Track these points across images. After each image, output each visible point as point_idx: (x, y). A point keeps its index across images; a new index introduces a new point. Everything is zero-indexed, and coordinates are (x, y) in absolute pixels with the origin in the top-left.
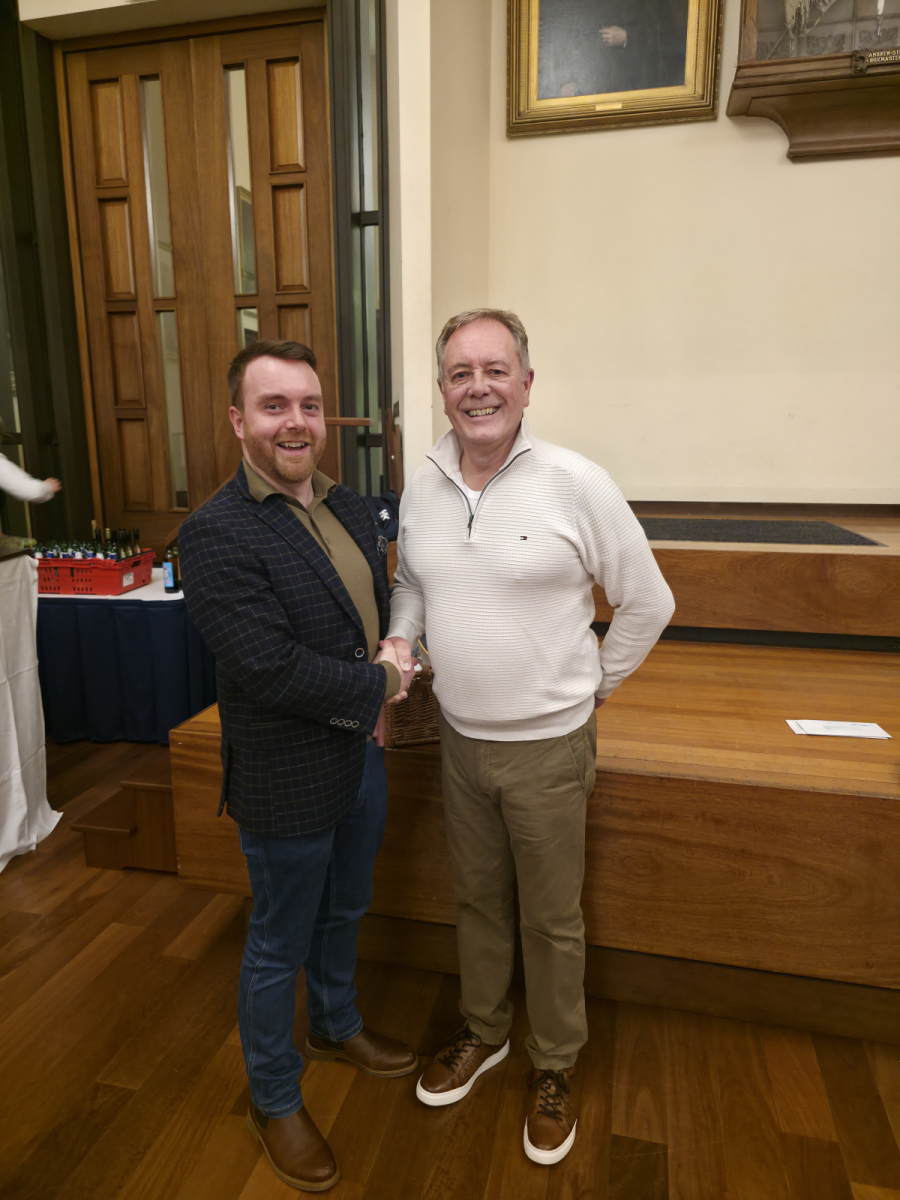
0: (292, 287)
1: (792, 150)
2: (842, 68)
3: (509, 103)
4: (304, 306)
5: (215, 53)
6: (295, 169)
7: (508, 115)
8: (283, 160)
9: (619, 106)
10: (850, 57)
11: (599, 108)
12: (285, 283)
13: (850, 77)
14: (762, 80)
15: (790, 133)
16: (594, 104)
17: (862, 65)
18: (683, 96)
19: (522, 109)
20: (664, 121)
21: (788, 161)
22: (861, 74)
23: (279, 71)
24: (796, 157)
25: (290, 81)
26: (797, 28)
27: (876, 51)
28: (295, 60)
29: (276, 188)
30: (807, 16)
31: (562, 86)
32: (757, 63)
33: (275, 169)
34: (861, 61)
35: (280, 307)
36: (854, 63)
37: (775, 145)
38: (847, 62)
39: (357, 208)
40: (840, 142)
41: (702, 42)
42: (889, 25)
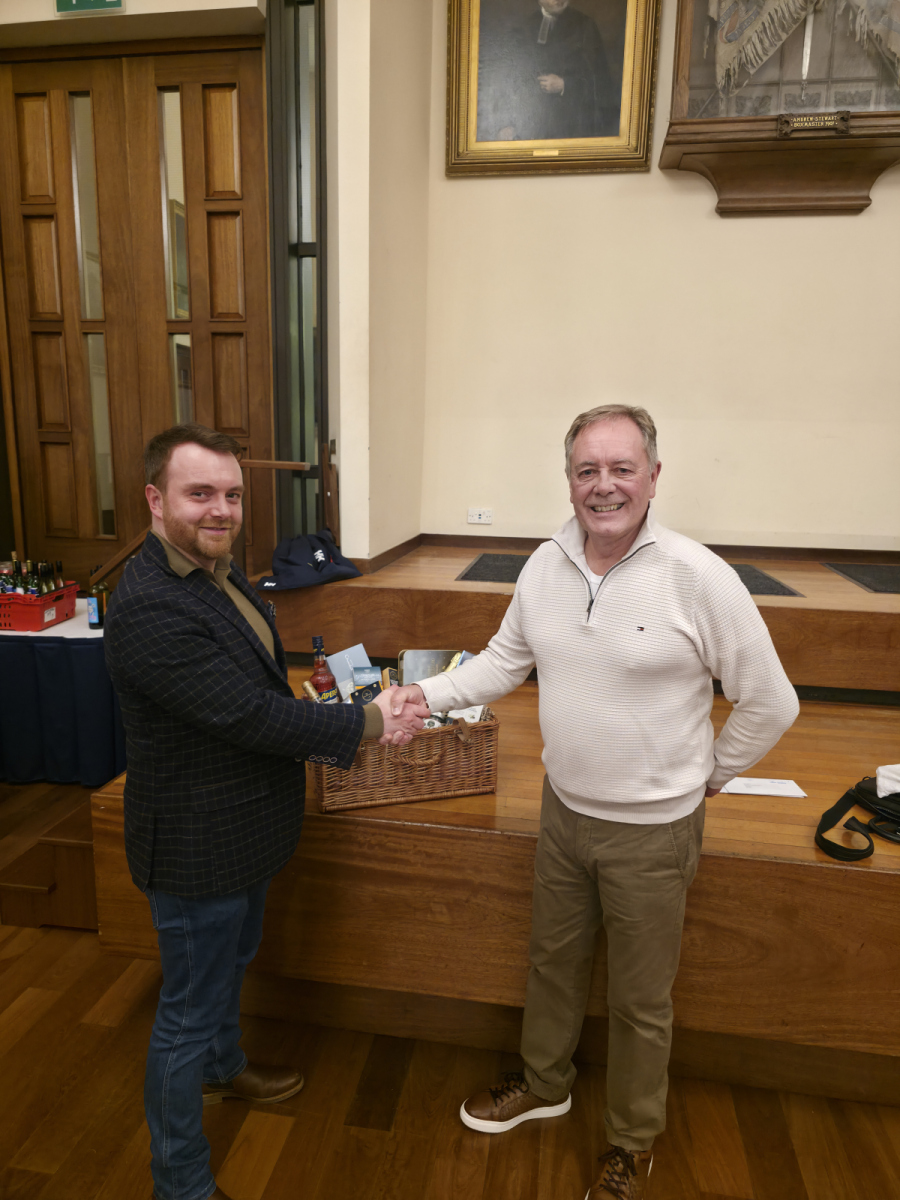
0: (227, 315)
1: (721, 205)
2: (768, 131)
3: (448, 143)
4: (240, 335)
5: (148, 73)
6: (231, 196)
7: (447, 155)
8: (218, 186)
9: (555, 153)
10: (776, 120)
11: (536, 153)
12: (220, 310)
13: (775, 139)
14: (693, 138)
15: (719, 189)
16: (532, 149)
17: (787, 129)
18: (617, 147)
19: (461, 151)
20: (599, 170)
21: (717, 216)
22: (785, 137)
23: (215, 97)
24: (724, 212)
25: (227, 107)
26: (726, 89)
27: (800, 116)
28: (232, 86)
29: (211, 214)
30: (736, 76)
31: (500, 130)
32: (689, 121)
33: (210, 195)
34: (786, 125)
35: (214, 334)
36: (779, 126)
37: (704, 199)
38: (772, 125)
39: (294, 239)
40: (765, 200)
41: (636, 95)
42: (812, 89)
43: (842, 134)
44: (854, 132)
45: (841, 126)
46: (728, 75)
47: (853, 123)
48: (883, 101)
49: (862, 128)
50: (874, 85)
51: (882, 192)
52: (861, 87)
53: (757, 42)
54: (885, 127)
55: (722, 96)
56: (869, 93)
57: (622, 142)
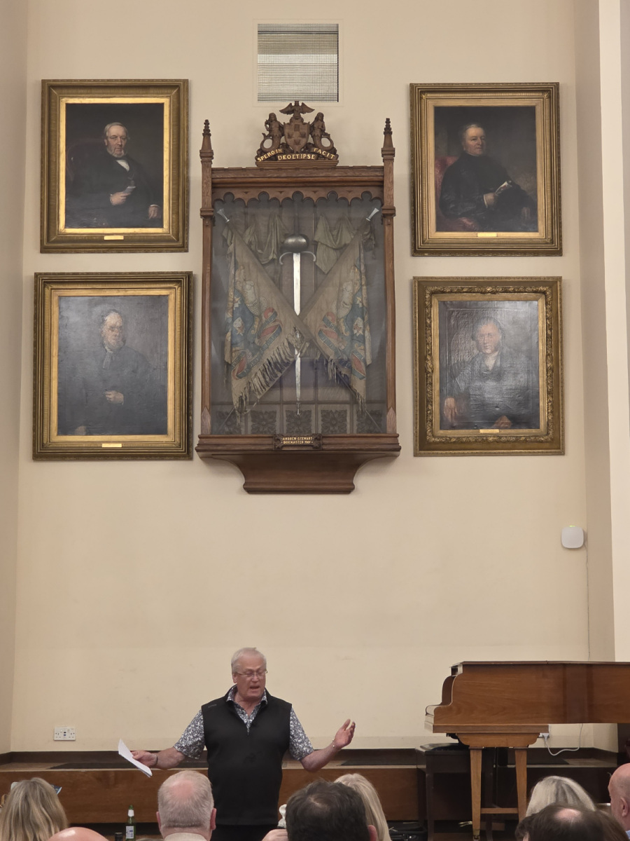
1: (245, 486)
2: (268, 445)
3: (35, 437)
7: (34, 445)
9: (120, 445)
10: (272, 437)
11: (104, 445)
13: (272, 450)
15: (245, 474)
16: (100, 443)
17: (280, 445)
18: (166, 443)
19: (45, 442)
20: (152, 459)
21: (246, 493)
22: (278, 450)
24: (250, 489)
26: (241, 408)
27: (287, 437)
30: (247, 401)
31: (76, 427)
32: (211, 436)
34: (278, 442)
36: (274, 442)
37: (235, 481)
38: (270, 441)
41: (178, 408)
42: (305, 408)
43: (318, 448)
44: (324, 447)
45: (315, 444)
46: (241, 400)
47: (325, 441)
48: (355, 417)
49: (330, 445)
50: (347, 407)
51: (363, 480)
52: (339, 407)
53: (261, 376)
54: (347, 444)
55: (238, 414)
56: (346, 411)
57: (169, 438)
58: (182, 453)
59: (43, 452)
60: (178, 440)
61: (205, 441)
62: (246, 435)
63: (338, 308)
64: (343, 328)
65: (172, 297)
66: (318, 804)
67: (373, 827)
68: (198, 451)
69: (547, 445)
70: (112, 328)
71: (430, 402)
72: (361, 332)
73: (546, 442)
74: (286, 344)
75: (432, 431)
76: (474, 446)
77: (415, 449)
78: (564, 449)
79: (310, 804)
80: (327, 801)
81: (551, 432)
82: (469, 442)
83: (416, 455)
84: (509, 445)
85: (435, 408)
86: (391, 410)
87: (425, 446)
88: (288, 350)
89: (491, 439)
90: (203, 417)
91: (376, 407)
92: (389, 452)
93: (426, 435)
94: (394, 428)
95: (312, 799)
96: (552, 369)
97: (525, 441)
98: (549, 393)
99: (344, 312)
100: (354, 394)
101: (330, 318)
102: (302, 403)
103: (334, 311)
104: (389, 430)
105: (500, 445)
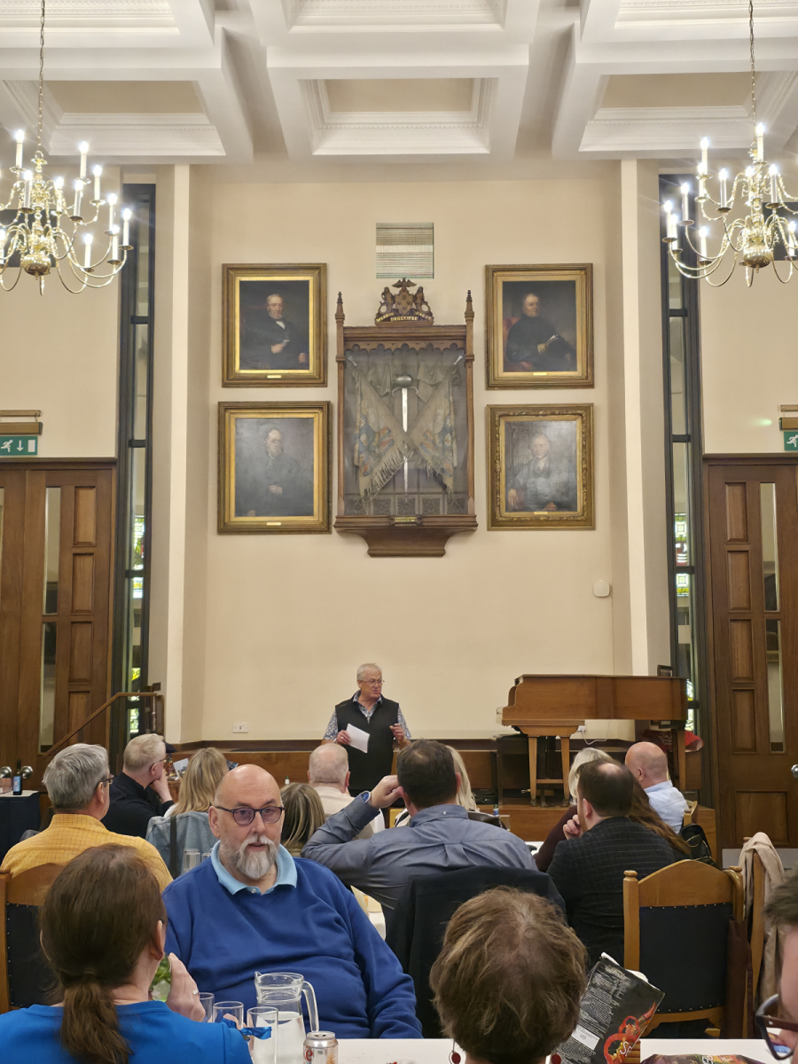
0: (81, 611)
1: (369, 552)
2: (385, 522)
3: (219, 518)
4: (90, 622)
5: (42, 477)
6: (89, 544)
7: (218, 523)
8: (81, 539)
9: (279, 524)
10: (388, 517)
11: (268, 524)
12: (77, 608)
13: (389, 526)
15: (368, 543)
17: (393, 523)
18: (313, 521)
19: (226, 521)
20: (304, 532)
21: (370, 556)
22: (393, 526)
23: (82, 492)
24: (372, 554)
25: (88, 498)
26: (365, 498)
27: (398, 517)
28: (92, 487)
29: (75, 555)
30: (370, 491)
31: (249, 511)
32: (345, 516)
33: (76, 544)
34: (392, 520)
35: (73, 623)
36: (389, 521)
37: (362, 548)
39: (127, 568)
41: (321, 498)
42: (411, 497)
43: (421, 525)
44: (424, 524)
45: (419, 522)
46: (366, 490)
47: (425, 520)
48: (446, 503)
49: (428, 522)
50: (440, 496)
51: (452, 547)
52: (434, 496)
53: (380, 475)
54: (439, 522)
55: (363, 501)
56: (439, 500)
57: (315, 518)
58: (324, 529)
59: (225, 529)
60: (321, 520)
61: (341, 520)
62: (370, 516)
63: (434, 427)
64: (438, 441)
65: (316, 419)
66: (420, 756)
67: (459, 774)
68: (335, 527)
69: (583, 523)
70: (274, 441)
71: (498, 492)
72: (450, 444)
73: (582, 520)
74: (398, 452)
75: (500, 513)
76: (530, 523)
77: (488, 526)
78: (594, 525)
79: (414, 756)
80: (427, 754)
81: (585, 514)
82: (527, 521)
83: (488, 530)
84: (555, 523)
85: (502, 496)
86: (471, 499)
87: (495, 523)
88: (399, 456)
89: (542, 519)
90: (339, 503)
91: (460, 496)
92: (470, 527)
93: (496, 516)
94: (473, 511)
95: (416, 752)
96: (586, 469)
97: (567, 520)
98: (584, 486)
99: (438, 430)
100: (445, 487)
101: (428, 434)
102: (410, 493)
103: (431, 429)
104: (470, 512)
105: (548, 523)
